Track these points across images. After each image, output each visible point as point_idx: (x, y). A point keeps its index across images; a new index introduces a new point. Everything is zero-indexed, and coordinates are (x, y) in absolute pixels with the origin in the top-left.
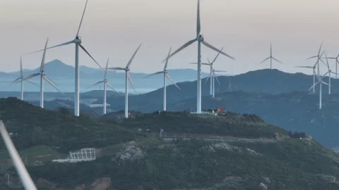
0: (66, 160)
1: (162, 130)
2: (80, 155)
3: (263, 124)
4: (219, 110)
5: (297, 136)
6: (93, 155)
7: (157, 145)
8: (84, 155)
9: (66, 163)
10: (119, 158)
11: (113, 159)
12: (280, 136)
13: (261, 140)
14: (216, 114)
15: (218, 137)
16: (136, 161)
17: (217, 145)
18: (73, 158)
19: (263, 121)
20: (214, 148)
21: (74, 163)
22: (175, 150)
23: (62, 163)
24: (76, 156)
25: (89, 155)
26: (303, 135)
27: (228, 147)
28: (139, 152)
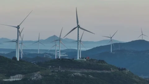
0: (8, 80)
1: (60, 67)
2: (15, 78)
3: (106, 64)
4: (87, 58)
5: (122, 69)
6: (21, 77)
7: (48, 74)
8: (17, 77)
9: (8, 81)
10: (31, 79)
11: (29, 80)
12: (113, 70)
13: (104, 71)
14: (85, 60)
15: (85, 70)
16: (38, 80)
17: (75, 74)
18: (12, 79)
19: (106, 63)
20: (74, 75)
21: (11, 81)
22: (56, 76)
23: (6, 81)
24: (13, 78)
25: (19, 78)
26: (125, 69)
27: (80, 75)
28: (40, 77)
